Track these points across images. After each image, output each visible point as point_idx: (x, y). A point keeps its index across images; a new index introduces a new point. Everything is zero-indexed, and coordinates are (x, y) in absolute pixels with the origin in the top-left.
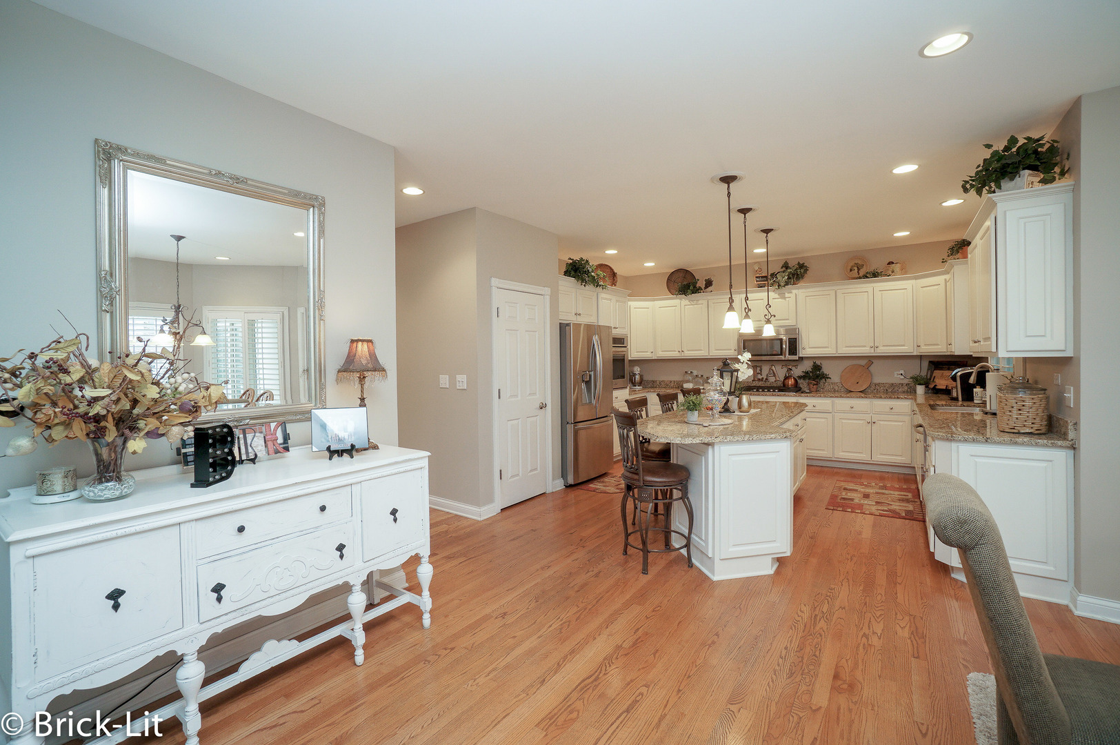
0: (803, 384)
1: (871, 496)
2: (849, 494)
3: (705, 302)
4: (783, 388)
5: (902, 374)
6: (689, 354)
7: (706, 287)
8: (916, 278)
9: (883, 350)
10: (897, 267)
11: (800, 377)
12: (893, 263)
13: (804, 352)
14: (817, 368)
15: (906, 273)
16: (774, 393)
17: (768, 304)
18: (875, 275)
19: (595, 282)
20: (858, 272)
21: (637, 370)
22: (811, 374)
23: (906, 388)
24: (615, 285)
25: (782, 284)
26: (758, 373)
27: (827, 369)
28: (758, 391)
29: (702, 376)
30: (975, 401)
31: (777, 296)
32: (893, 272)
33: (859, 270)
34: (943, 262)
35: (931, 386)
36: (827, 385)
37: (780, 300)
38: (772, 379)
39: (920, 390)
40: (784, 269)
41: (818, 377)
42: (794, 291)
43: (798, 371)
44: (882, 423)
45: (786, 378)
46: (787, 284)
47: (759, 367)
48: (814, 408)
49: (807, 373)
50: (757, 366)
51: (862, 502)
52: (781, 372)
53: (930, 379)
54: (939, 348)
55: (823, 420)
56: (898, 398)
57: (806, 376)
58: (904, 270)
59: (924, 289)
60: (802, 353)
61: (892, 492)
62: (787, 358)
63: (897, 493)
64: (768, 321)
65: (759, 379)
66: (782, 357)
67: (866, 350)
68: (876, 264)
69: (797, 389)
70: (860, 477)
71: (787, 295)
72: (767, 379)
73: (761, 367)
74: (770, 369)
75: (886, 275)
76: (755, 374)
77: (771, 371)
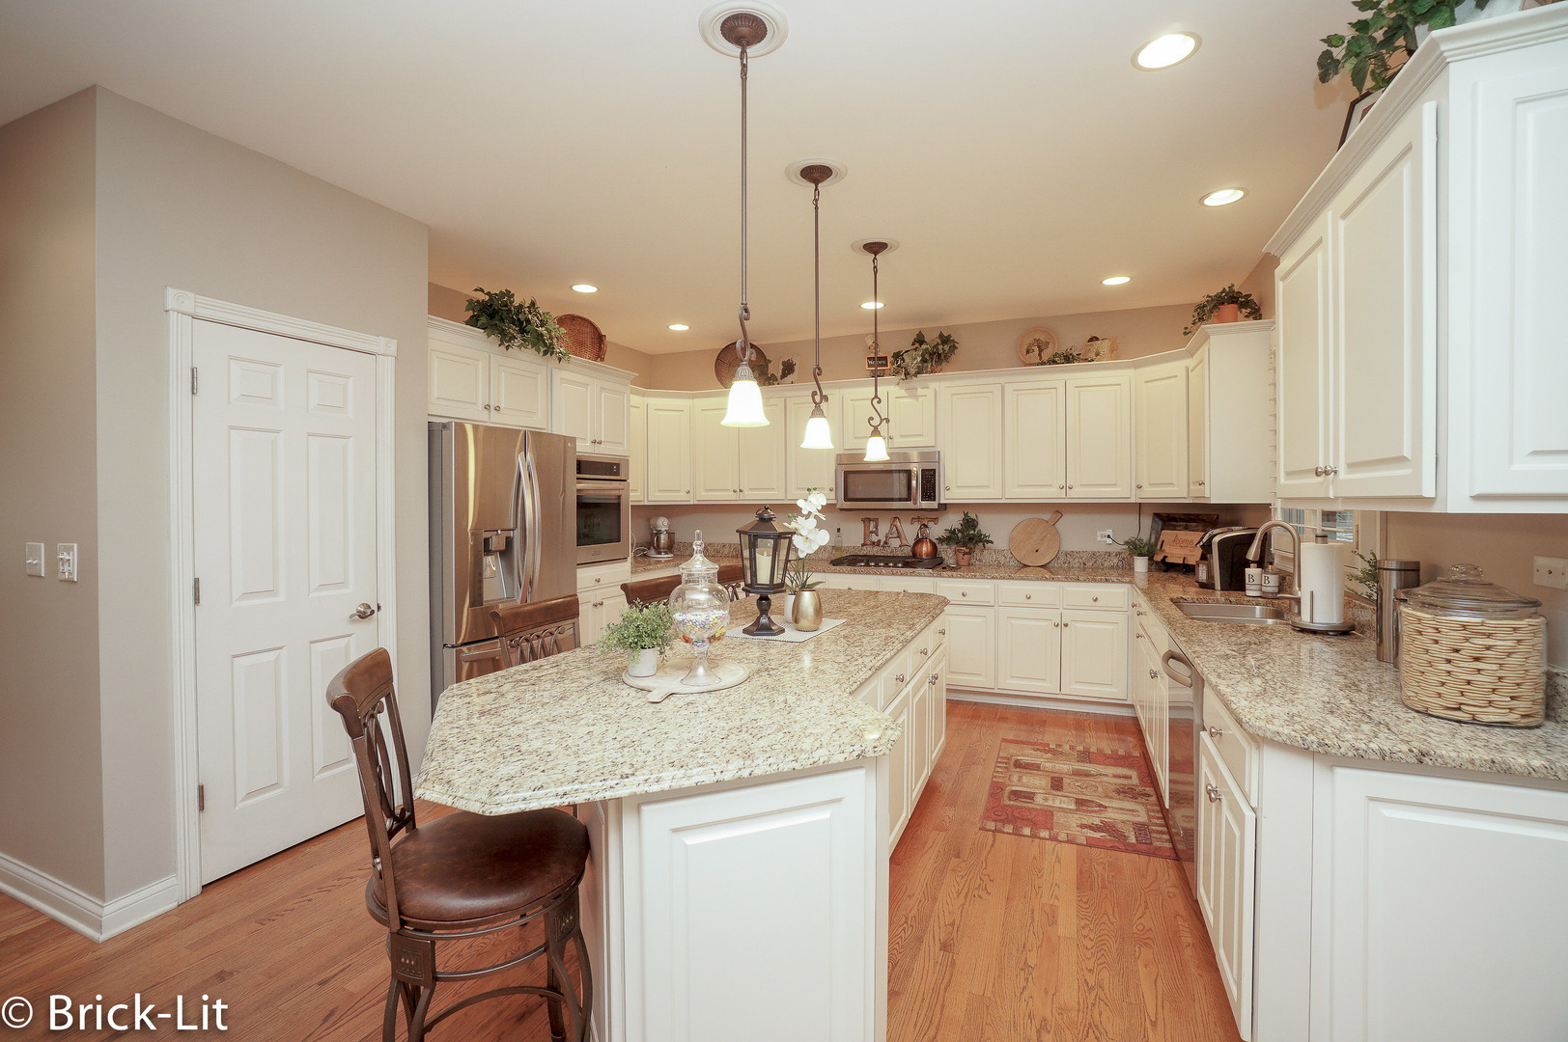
0: (947, 553)
1: (1066, 781)
2: (1025, 779)
3: (780, 402)
4: (911, 562)
5: (1109, 536)
6: (751, 496)
7: (784, 375)
8: (1136, 366)
9: (1080, 494)
10: (1103, 346)
11: (941, 540)
12: (1097, 339)
13: (948, 494)
14: (970, 523)
15: (1117, 358)
16: (895, 570)
17: (876, 396)
18: (1068, 359)
19: (543, 345)
20: (1040, 355)
21: (663, 524)
22: (960, 535)
23: (1116, 561)
24: (602, 360)
25: (912, 371)
26: (872, 532)
27: (986, 525)
28: (867, 565)
30: (1249, 593)
31: (902, 393)
32: (1097, 354)
33: (1041, 351)
34: (1185, 334)
35: (1158, 558)
36: (987, 556)
37: (908, 400)
38: (895, 543)
39: (1141, 564)
40: (917, 345)
41: (971, 539)
42: (933, 385)
43: (937, 531)
44: (1078, 625)
45: (919, 541)
46: (919, 372)
47: (873, 520)
48: (965, 598)
49: (953, 532)
50: (870, 520)
51: (1050, 803)
52: (910, 531)
53: (1156, 545)
54: (1176, 491)
55: (980, 620)
56: (1106, 580)
57: (950, 538)
58: (1115, 352)
59: (1150, 384)
60: (944, 497)
61: (1102, 769)
62: (918, 506)
63: (1111, 770)
64: (876, 432)
65: (874, 543)
66: (909, 505)
67: (1052, 494)
68: (1072, 341)
69: (935, 563)
70: (1043, 723)
71: (920, 391)
72: (886, 543)
73: (876, 520)
74: (893, 525)
75: (1086, 360)
76: (867, 532)
77: (895, 529)
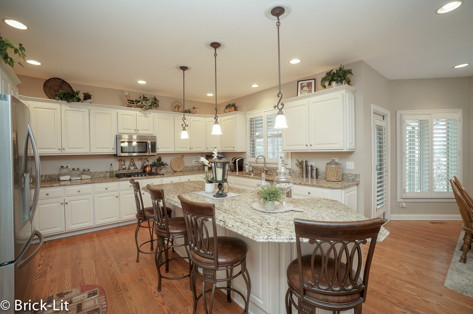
0: (154, 170)
3: (87, 111)
5: (195, 162)
6: (68, 151)
8: (206, 117)
10: (197, 110)
12: (195, 108)
13: (158, 150)
14: (159, 160)
17: (184, 117)
20: (178, 109)
23: (197, 168)
26: (123, 165)
27: (164, 160)
29: (78, 169)
31: (142, 115)
32: (196, 112)
33: (178, 108)
37: (143, 117)
38: (133, 168)
40: (144, 98)
41: (158, 165)
42: (152, 114)
45: (145, 167)
46: (150, 108)
52: (139, 164)
57: (155, 164)
58: (199, 112)
59: (210, 122)
62: (150, 155)
64: (184, 129)
65: (123, 169)
66: (147, 154)
67: (188, 150)
68: (188, 107)
71: (148, 115)
72: (129, 168)
73: (124, 161)
74: (131, 162)
75: (193, 113)
76: (121, 165)
77: (132, 163)
